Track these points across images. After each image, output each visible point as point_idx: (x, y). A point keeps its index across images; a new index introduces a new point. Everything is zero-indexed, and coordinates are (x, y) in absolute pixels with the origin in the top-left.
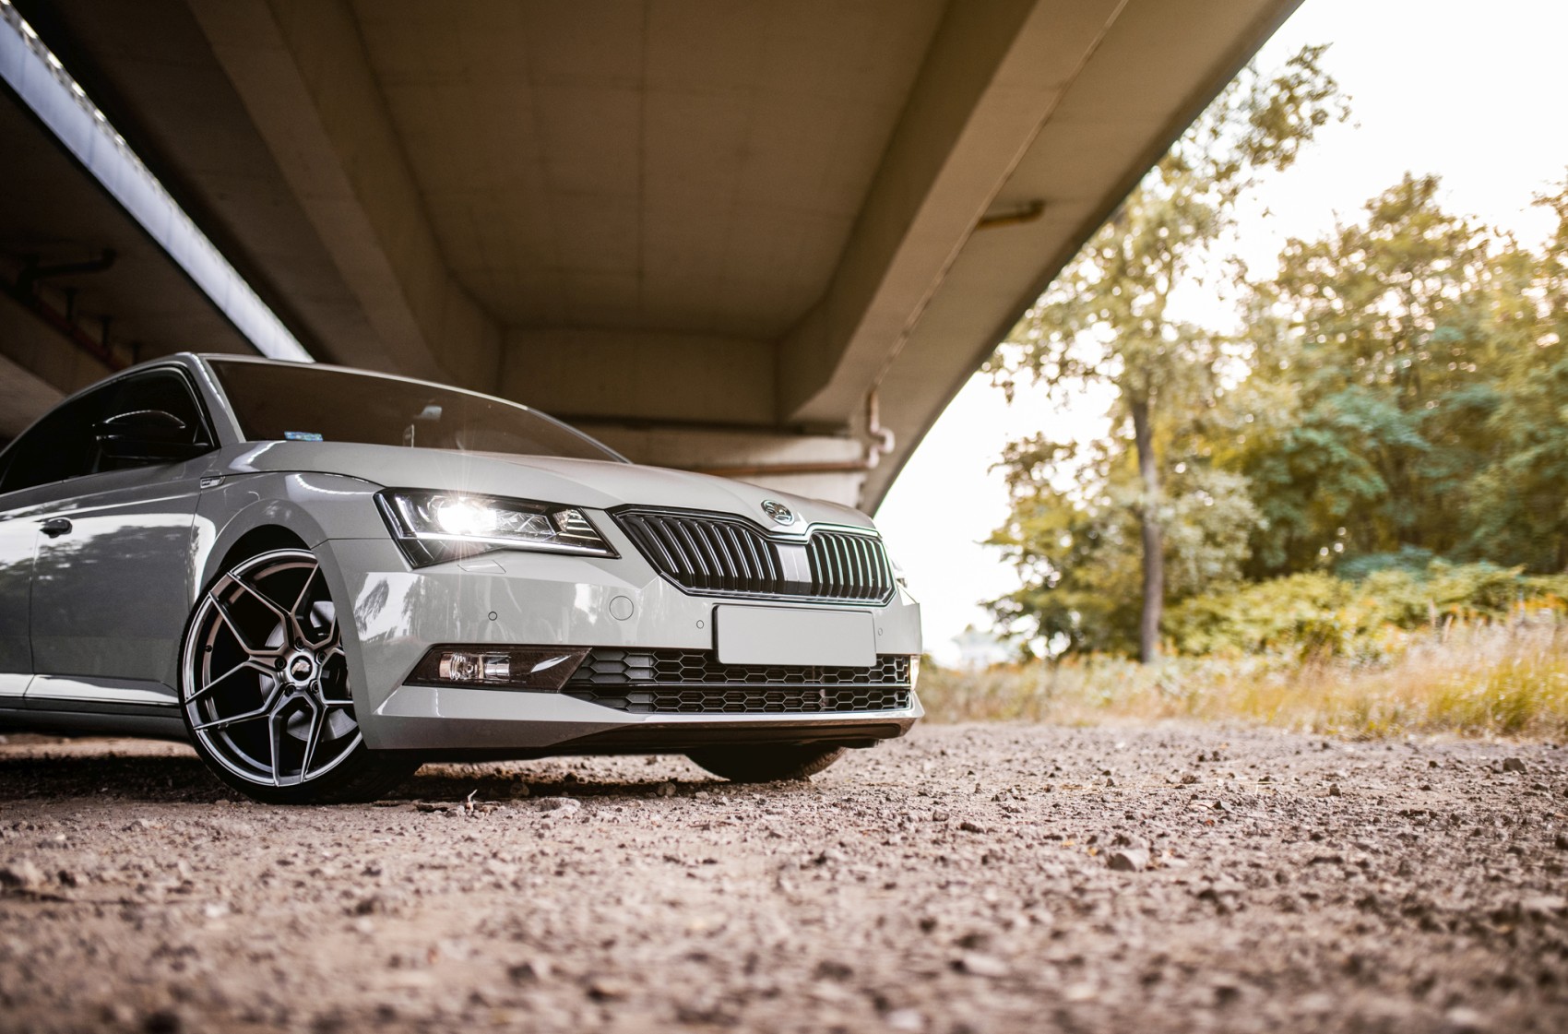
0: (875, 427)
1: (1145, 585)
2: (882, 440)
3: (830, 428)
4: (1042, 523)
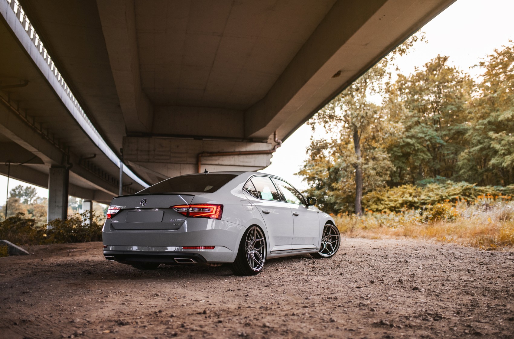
1: (357, 189)
2: (279, 143)
3: (262, 140)
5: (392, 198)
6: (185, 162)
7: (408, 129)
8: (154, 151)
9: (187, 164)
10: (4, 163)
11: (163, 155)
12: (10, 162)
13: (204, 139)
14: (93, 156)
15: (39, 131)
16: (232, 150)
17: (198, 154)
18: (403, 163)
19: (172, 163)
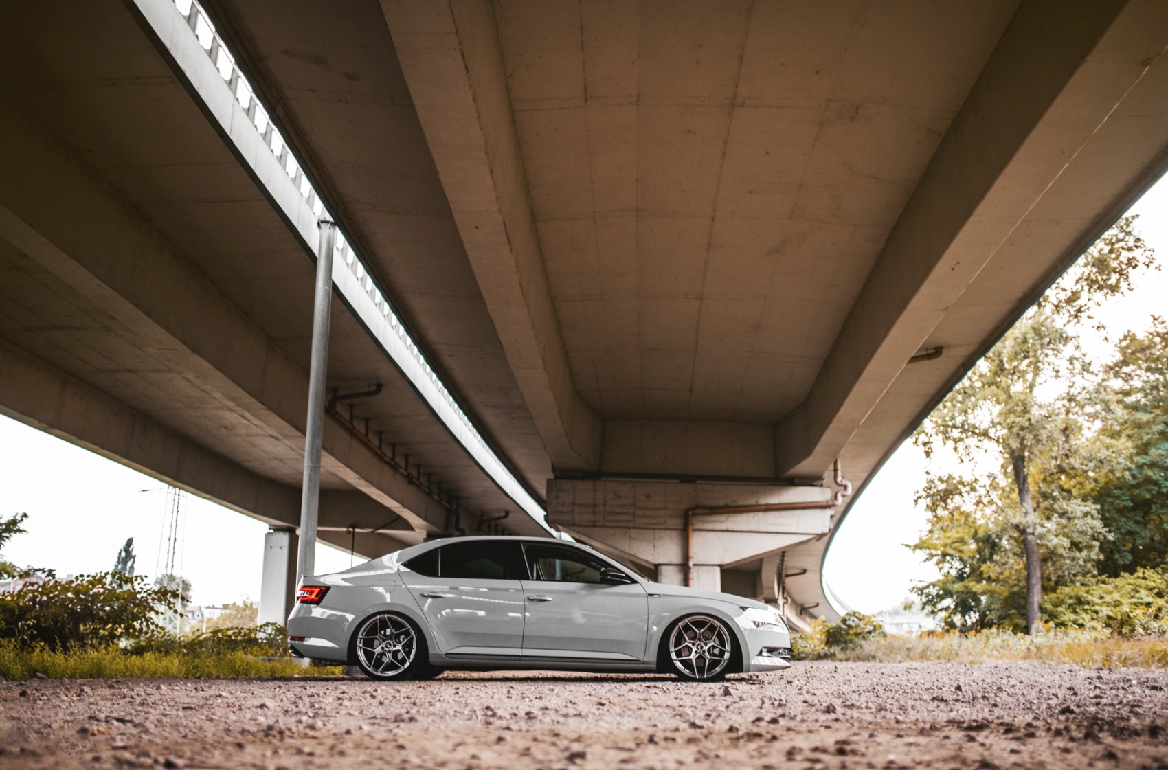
0: (839, 479)
1: (1028, 578)
2: (845, 487)
3: (811, 480)
4: (954, 534)
5: (1108, 598)
6: (663, 526)
7: (1143, 449)
8: (605, 505)
9: (667, 529)
10: (345, 529)
11: (620, 513)
12: (354, 527)
13: (698, 482)
14: (503, 514)
15: (402, 471)
16: (753, 502)
17: (687, 510)
18: (1137, 522)
19: (638, 528)
